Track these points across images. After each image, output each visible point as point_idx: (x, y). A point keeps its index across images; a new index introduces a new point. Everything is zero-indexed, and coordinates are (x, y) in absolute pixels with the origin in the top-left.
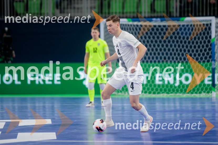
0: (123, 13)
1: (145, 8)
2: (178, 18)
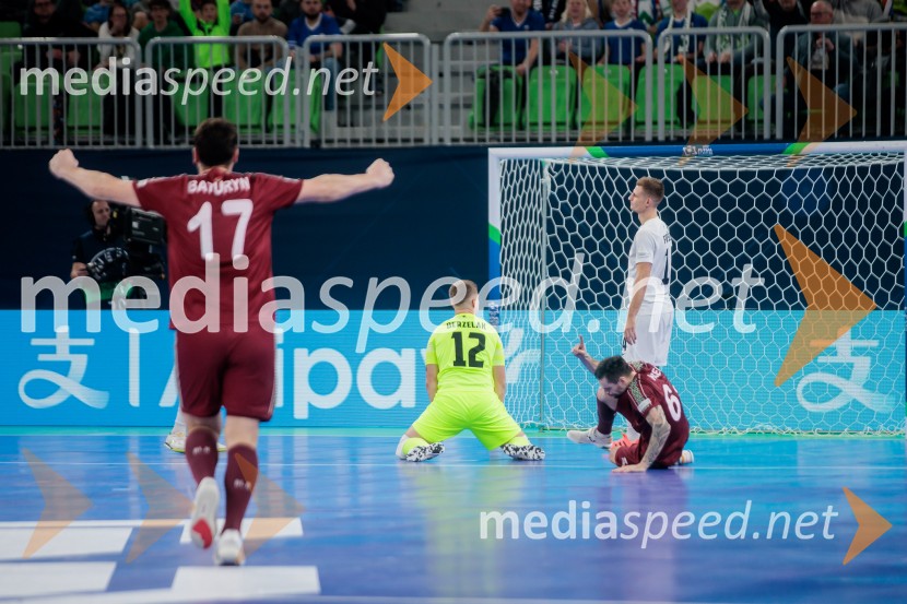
0: (574, 126)
1: (656, 109)
2: (778, 146)
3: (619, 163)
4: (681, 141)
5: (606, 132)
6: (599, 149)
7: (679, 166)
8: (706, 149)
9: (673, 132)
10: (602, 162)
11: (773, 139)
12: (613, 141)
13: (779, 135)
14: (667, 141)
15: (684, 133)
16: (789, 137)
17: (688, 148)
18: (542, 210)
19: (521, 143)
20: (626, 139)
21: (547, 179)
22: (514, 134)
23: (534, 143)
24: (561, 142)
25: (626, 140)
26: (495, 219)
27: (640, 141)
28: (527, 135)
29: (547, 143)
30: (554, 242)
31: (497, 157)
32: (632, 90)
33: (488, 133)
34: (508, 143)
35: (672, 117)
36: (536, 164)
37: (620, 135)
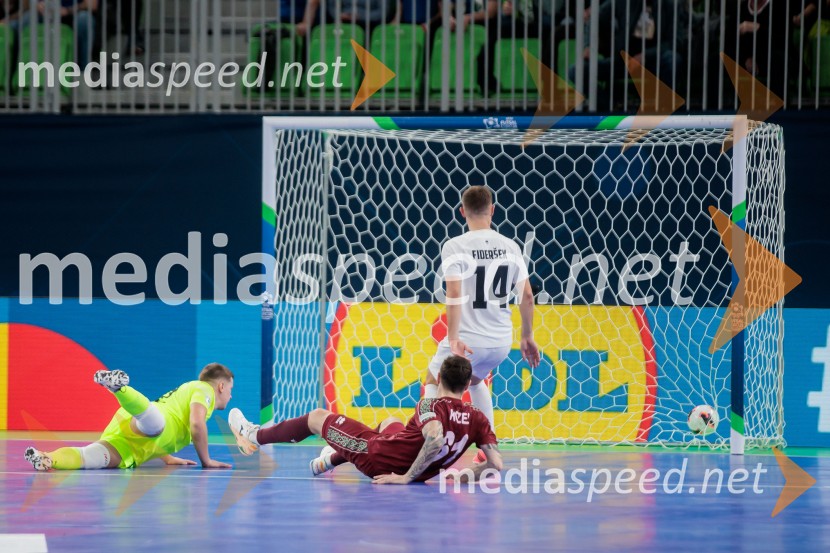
1: (454, 74)
2: (590, 119)
3: (410, 136)
4: (481, 112)
5: (396, 101)
6: (388, 120)
7: (480, 138)
8: (510, 121)
9: (473, 101)
10: (392, 134)
11: (585, 111)
12: (405, 111)
13: (592, 106)
14: (466, 112)
15: (485, 103)
16: (603, 110)
17: (490, 120)
18: (323, 188)
19: (300, 111)
20: (419, 108)
21: (329, 153)
22: (293, 101)
23: (315, 111)
24: (345, 111)
25: (420, 110)
26: (269, 197)
27: (435, 111)
28: (307, 102)
29: (330, 112)
30: (335, 224)
31: (273, 126)
32: (427, 55)
33: (263, 100)
34: (285, 111)
35: (472, 85)
36: (318, 136)
37: (413, 103)
